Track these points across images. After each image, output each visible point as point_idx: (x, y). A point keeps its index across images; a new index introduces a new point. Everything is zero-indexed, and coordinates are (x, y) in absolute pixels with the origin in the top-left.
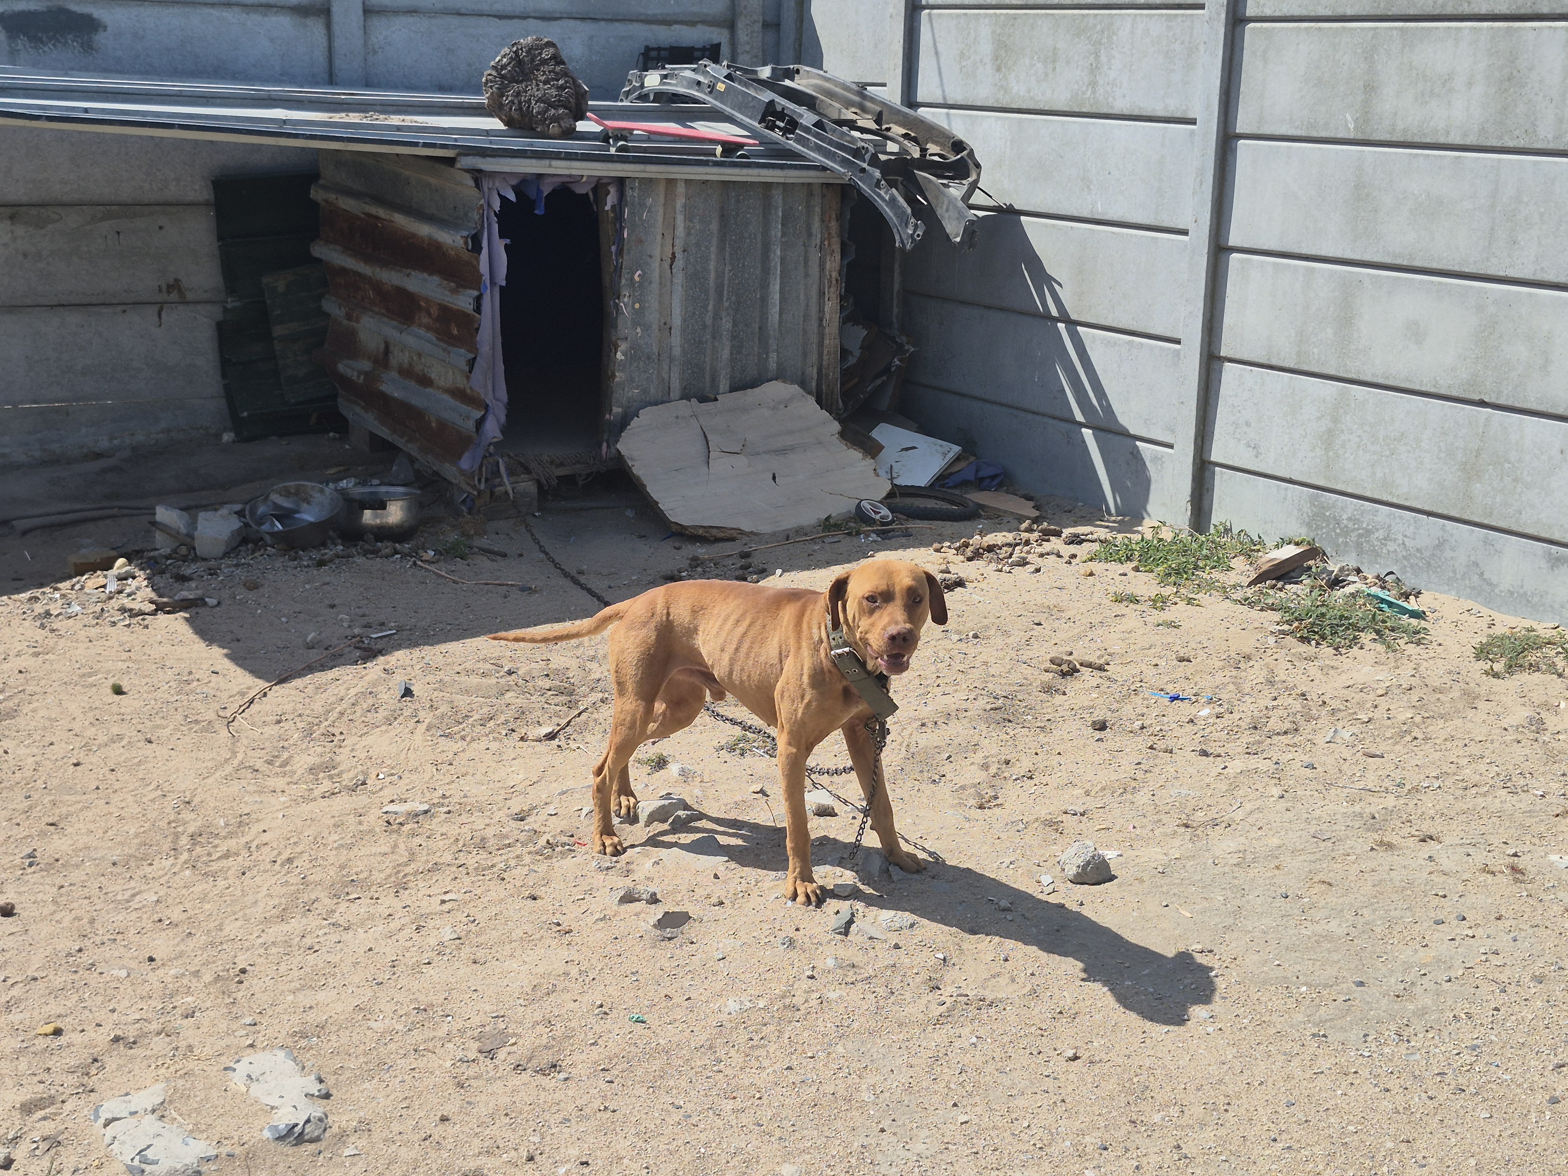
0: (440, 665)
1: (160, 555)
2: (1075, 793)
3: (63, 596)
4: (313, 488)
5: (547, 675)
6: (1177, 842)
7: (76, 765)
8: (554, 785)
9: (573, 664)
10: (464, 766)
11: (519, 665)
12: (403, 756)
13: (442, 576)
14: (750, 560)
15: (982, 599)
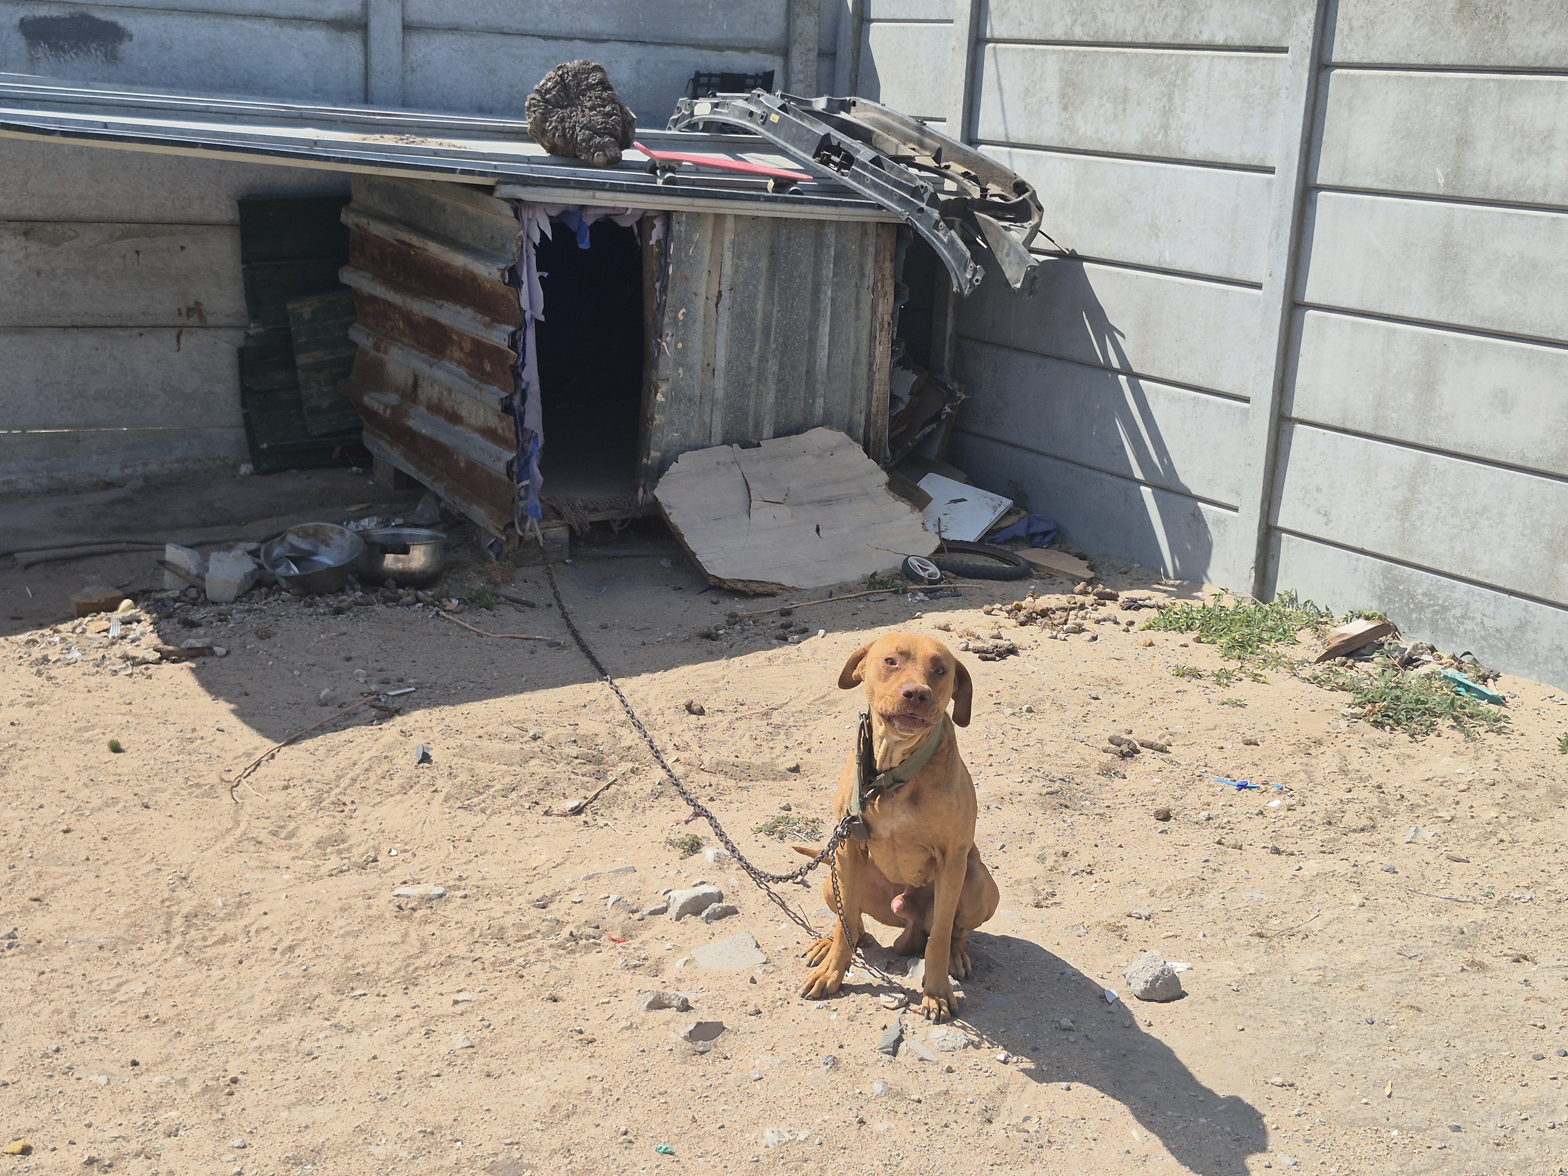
0: (461, 727)
1: (168, 597)
2: (1139, 893)
3: (63, 640)
4: (332, 529)
5: (575, 741)
6: (1251, 954)
7: (66, 831)
8: (580, 867)
9: (602, 729)
10: (483, 844)
11: (545, 730)
12: (418, 829)
13: (466, 628)
14: (791, 618)
15: (1035, 669)
